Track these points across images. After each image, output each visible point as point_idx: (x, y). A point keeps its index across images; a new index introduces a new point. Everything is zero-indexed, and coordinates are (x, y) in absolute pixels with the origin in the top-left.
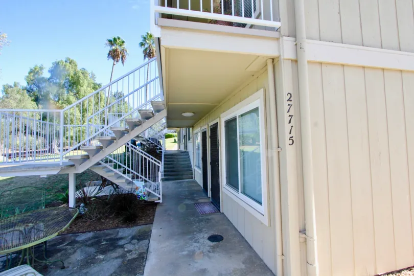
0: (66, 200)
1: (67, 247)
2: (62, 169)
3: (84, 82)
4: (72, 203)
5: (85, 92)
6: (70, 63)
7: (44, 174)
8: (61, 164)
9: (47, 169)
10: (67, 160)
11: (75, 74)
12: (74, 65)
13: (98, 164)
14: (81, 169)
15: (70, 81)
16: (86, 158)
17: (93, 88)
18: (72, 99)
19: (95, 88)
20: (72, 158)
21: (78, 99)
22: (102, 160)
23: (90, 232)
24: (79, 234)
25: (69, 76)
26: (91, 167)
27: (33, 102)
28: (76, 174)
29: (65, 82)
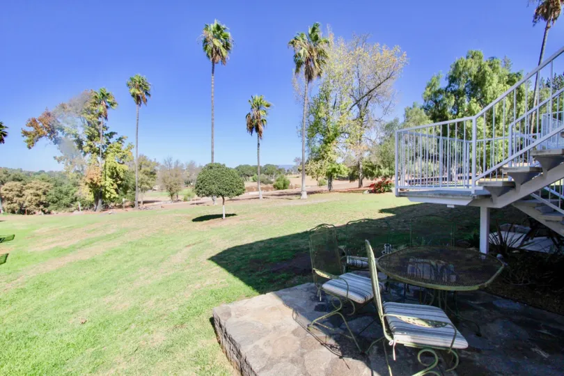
0: (476, 243)
1: (481, 308)
2: (474, 200)
3: (492, 79)
4: (483, 248)
5: (494, 92)
6: (472, 58)
7: (451, 203)
8: (473, 192)
9: (455, 197)
10: (481, 188)
11: (480, 70)
12: (478, 57)
13: (528, 198)
14: (501, 203)
15: (472, 83)
16: (510, 187)
17: (508, 83)
18: (476, 107)
19: (511, 82)
20: (488, 185)
21: (483, 104)
22: (537, 193)
23: (516, 301)
24: (498, 297)
25: (471, 76)
26: (515, 202)
27: (430, 121)
28: (492, 209)
29: (466, 87)
